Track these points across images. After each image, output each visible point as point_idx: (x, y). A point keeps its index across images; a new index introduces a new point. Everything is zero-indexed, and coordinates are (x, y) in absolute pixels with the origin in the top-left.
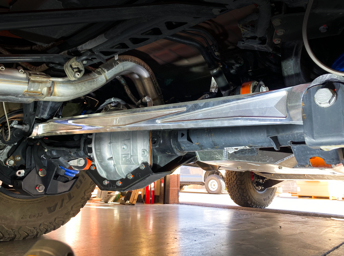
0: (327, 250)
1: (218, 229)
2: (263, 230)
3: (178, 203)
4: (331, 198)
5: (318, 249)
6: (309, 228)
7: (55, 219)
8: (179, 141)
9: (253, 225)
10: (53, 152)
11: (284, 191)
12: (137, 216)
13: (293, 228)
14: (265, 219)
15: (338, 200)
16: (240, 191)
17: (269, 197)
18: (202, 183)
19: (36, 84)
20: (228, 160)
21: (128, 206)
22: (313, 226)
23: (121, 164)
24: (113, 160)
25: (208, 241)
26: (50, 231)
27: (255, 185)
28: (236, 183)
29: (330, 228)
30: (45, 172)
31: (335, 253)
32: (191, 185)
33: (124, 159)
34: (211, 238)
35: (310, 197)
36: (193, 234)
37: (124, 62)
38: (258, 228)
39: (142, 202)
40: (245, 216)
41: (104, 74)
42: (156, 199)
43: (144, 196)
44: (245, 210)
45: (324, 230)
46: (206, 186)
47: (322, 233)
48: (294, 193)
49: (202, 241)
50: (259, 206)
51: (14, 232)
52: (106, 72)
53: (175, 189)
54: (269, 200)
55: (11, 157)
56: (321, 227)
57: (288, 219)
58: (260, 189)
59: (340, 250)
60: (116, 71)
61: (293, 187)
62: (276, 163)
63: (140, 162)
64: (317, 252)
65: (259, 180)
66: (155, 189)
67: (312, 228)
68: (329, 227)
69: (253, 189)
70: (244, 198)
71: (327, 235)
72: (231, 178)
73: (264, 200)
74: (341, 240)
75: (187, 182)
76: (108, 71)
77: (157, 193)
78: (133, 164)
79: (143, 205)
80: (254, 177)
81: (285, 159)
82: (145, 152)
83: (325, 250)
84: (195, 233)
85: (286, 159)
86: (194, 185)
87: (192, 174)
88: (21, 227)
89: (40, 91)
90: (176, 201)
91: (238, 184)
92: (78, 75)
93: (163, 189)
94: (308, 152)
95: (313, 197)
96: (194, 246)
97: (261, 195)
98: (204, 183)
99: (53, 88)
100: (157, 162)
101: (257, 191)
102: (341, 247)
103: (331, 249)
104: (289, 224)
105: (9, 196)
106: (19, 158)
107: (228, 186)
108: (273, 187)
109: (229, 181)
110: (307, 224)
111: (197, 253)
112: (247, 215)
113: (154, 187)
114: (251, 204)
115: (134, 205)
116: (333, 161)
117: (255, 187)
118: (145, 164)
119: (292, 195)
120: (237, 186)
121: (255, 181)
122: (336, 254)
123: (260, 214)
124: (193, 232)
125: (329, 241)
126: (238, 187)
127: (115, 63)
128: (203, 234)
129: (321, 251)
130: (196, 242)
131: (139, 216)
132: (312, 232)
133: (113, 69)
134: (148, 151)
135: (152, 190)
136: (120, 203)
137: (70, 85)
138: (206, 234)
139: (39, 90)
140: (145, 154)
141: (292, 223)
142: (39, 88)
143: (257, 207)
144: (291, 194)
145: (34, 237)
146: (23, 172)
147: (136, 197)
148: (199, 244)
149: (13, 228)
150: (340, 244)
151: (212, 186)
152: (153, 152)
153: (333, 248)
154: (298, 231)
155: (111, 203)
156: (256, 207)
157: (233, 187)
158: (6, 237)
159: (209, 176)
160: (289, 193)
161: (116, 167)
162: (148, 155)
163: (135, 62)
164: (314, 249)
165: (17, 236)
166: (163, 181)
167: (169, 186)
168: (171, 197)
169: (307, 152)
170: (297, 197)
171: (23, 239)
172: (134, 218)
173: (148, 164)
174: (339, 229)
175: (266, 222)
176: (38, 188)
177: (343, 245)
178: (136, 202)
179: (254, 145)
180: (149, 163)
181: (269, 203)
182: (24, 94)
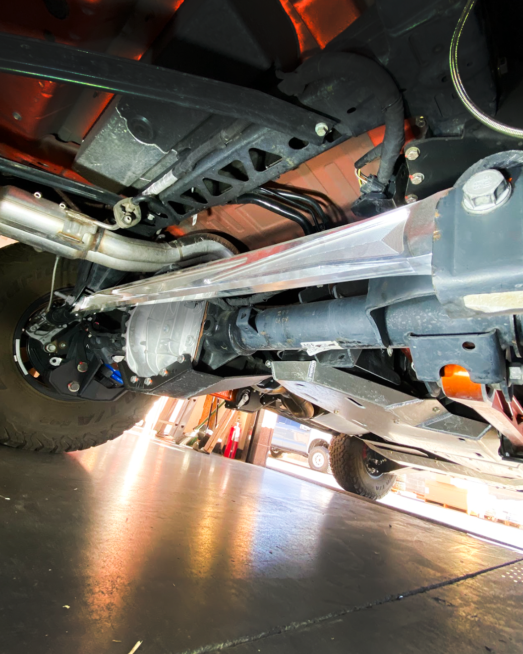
0: (455, 575)
1: (301, 506)
2: (364, 523)
3: (264, 466)
4: (469, 512)
5: (442, 570)
6: (432, 538)
7: (85, 435)
8: (237, 325)
9: (351, 514)
10: (97, 339)
11: (407, 489)
12: (209, 468)
13: (408, 532)
14: (371, 512)
15: (478, 517)
16: (346, 468)
17: (384, 486)
18: (306, 454)
19: (75, 224)
20: (314, 382)
21: (203, 454)
22: (439, 538)
23: (156, 353)
24: (145, 345)
25: (277, 516)
26: (75, 450)
27: (367, 465)
28: (343, 456)
29: (463, 546)
30: (86, 367)
31: (469, 583)
32: (292, 454)
33: (161, 345)
34: (283, 514)
35: (442, 505)
36: (262, 503)
37: (210, 241)
38: (357, 520)
39: (220, 453)
40: (345, 501)
41: (180, 247)
42: (237, 455)
43: (225, 446)
44: (348, 494)
45: (455, 546)
46: (309, 458)
47: (450, 550)
48: (420, 495)
49: (268, 514)
50: (369, 495)
51: (25, 437)
52: (183, 246)
53: (263, 447)
54: (384, 491)
55: (55, 342)
56: (450, 541)
57: (404, 519)
58: (373, 473)
59: (477, 580)
60: (196, 249)
61: (419, 487)
62: (389, 406)
63: (181, 354)
64: (439, 574)
65: (373, 459)
66: (239, 441)
67: (436, 540)
68: (462, 544)
69: (364, 470)
70: (350, 480)
71: (457, 554)
72: (338, 448)
73: (377, 488)
74: (479, 567)
75: (287, 449)
76: (185, 245)
77: (241, 447)
78: (171, 354)
79: (220, 457)
80: (368, 454)
81: (404, 404)
82: (191, 339)
83: (452, 575)
84: (265, 503)
85: (406, 403)
86: (296, 454)
87: (296, 440)
88: (36, 432)
89: (80, 237)
90: (263, 463)
91: (345, 457)
92: (129, 219)
93: (249, 442)
94: (440, 353)
95: (445, 505)
96: (253, 517)
97: (374, 480)
98: (308, 455)
99: (100, 240)
100: (208, 362)
101: (369, 474)
102: (478, 576)
103: (462, 576)
104: (404, 526)
105: (36, 389)
106: (64, 345)
108: (391, 472)
109: (334, 452)
110: (431, 533)
111: (251, 527)
112: (348, 500)
113: (239, 438)
114: (358, 489)
115: (208, 453)
116: (487, 376)
117: (367, 468)
118: (187, 356)
119: (417, 497)
120: (343, 461)
121: (368, 460)
122: (470, 585)
123: (367, 504)
124: (262, 500)
125: (461, 563)
127: (197, 238)
128: (276, 507)
129: (447, 575)
130: (259, 513)
131: (212, 470)
132: (436, 545)
133: (193, 245)
134: (195, 338)
135: (236, 440)
136: (194, 449)
137: (125, 243)
138: (280, 508)
139: (79, 235)
140: (190, 342)
141: (409, 526)
142: (78, 232)
143: (366, 496)
144: (416, 495)
145: (51, 452)
146: (59, 360)
147: (213, 445)
148: (261, 517)
149: (25, 432)
150: (477, 571)
151: (317, 460)
152: (202, 342)
153: (465, 575)
154: (415, 538)
155: (183, 445)
156: (364, 496)
158: (12, 441)
159: (316, 448)
160: (414, 493)
161: (147, 354)
162: (194, 344)
163: (224, 244)
164: (434, 570)
165: (27, 444)
166: (251, 432)
167: (257, 441)
168: (257, 456)
169: (437, 352)
170: (424, 501)
171: (36, 450)
172: (206, 471)
173: (190, 357)
174: (478, 550)
175: (371, 516)
176: (71, 386)
177: (482, 574)
178: (212, 450)
179: (346, 339)
180: (193, 356)
181: (383, 494)
182: (58, 236)
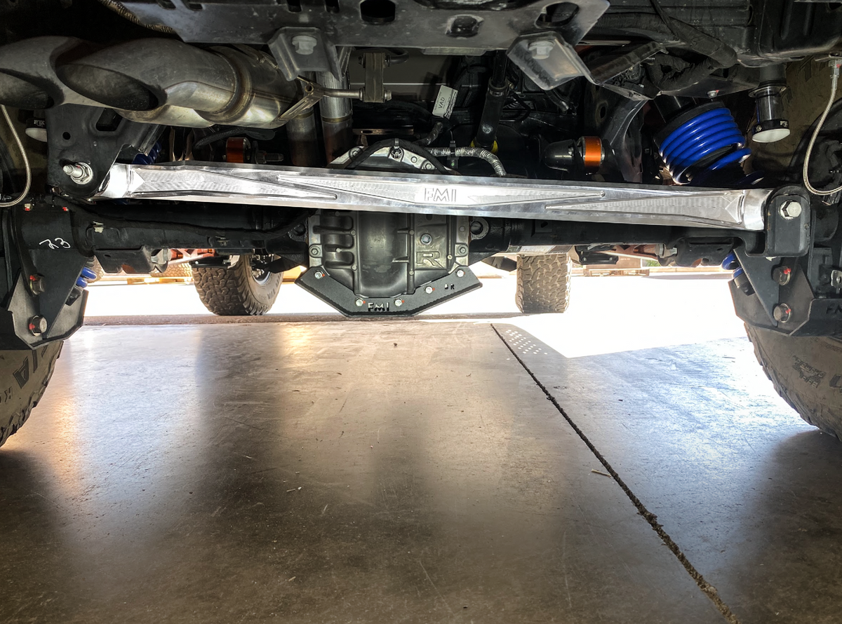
7: (30, 399)
16: (230, 283)
17: (274, 290)
50: (260, 310)
58: (259, 276)
70: (237, 298)
73: (269, 298)
97: (262, 287)
101: (256, 280)
107: (200, 274)
114: (248, 308)
117: (251, 272)
120: (224, 273)
126: (226, 274)
143: (257, 312)
157: (212, 275)
